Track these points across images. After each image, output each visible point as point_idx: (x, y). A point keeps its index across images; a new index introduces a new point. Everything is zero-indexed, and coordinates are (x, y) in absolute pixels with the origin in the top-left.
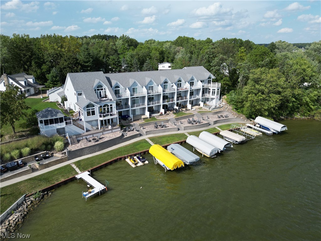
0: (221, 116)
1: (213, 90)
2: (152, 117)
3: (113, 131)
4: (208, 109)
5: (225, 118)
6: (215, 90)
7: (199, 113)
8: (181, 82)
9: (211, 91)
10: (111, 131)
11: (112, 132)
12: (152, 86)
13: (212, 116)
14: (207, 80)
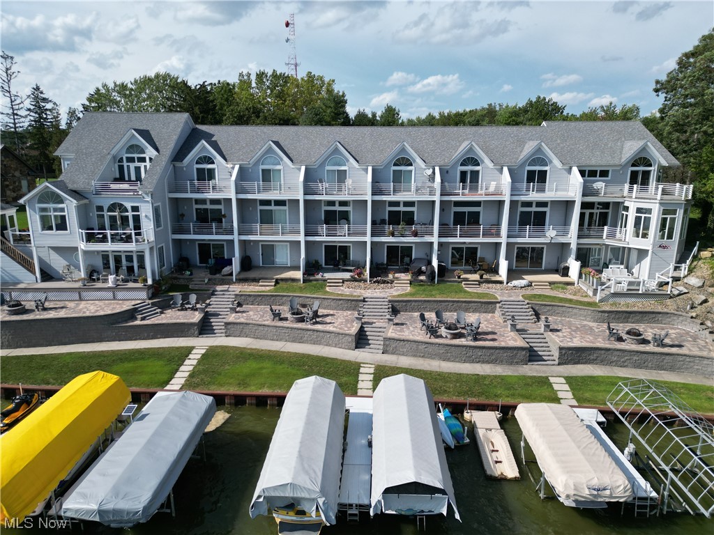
0: (629, 333)
1: (639, 210)
2: (317, 280)
3: (120, 295)
4: (590, 293)
5: (650, 348)
6: (649, 211)
7: (527, 301)
8: (477, 168)
9: (632, 215)
10: (110, 295)
11: (114, 298)
12: (343, 168)
13: (591, 324)
14: (624, 166)
